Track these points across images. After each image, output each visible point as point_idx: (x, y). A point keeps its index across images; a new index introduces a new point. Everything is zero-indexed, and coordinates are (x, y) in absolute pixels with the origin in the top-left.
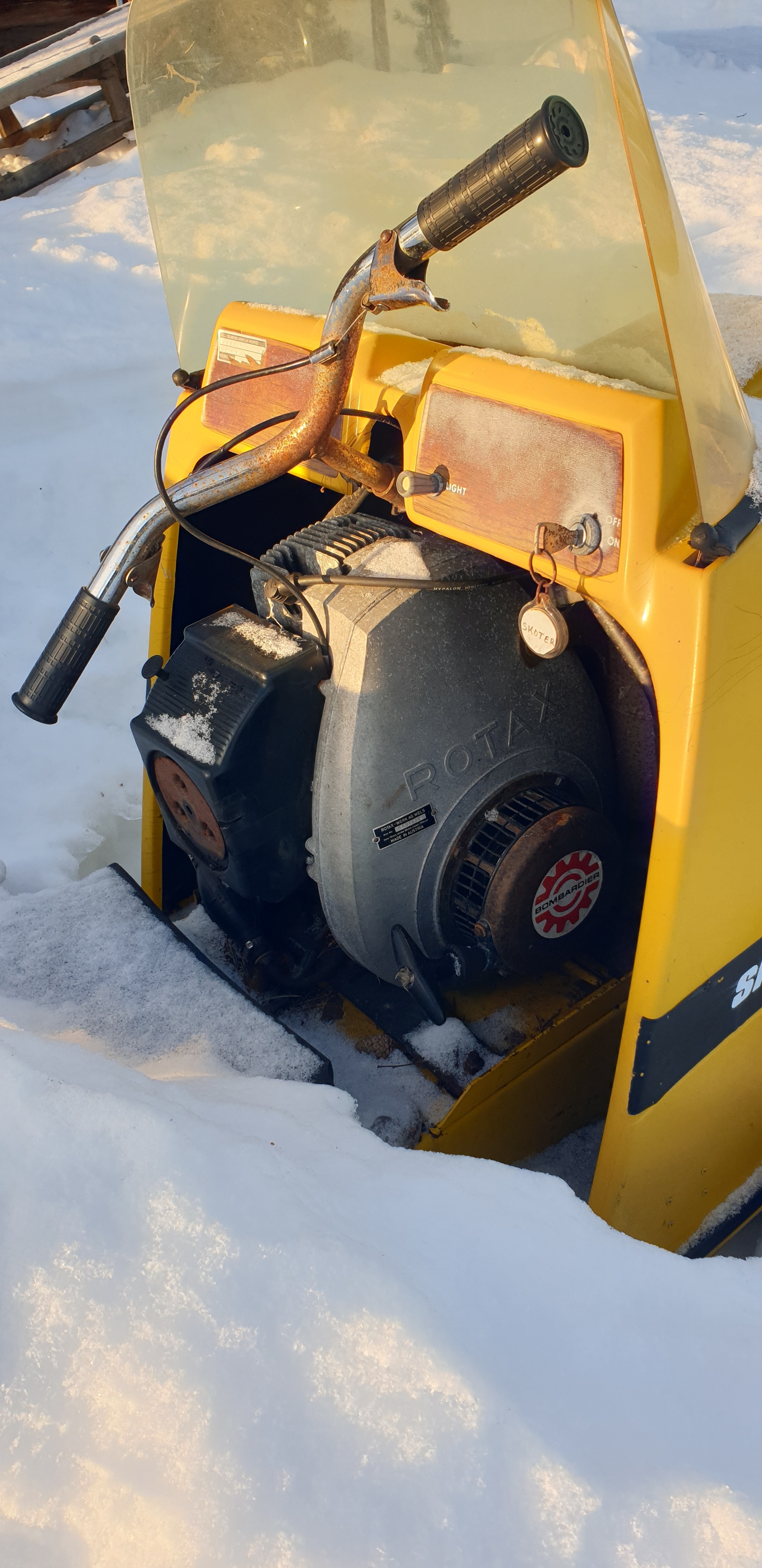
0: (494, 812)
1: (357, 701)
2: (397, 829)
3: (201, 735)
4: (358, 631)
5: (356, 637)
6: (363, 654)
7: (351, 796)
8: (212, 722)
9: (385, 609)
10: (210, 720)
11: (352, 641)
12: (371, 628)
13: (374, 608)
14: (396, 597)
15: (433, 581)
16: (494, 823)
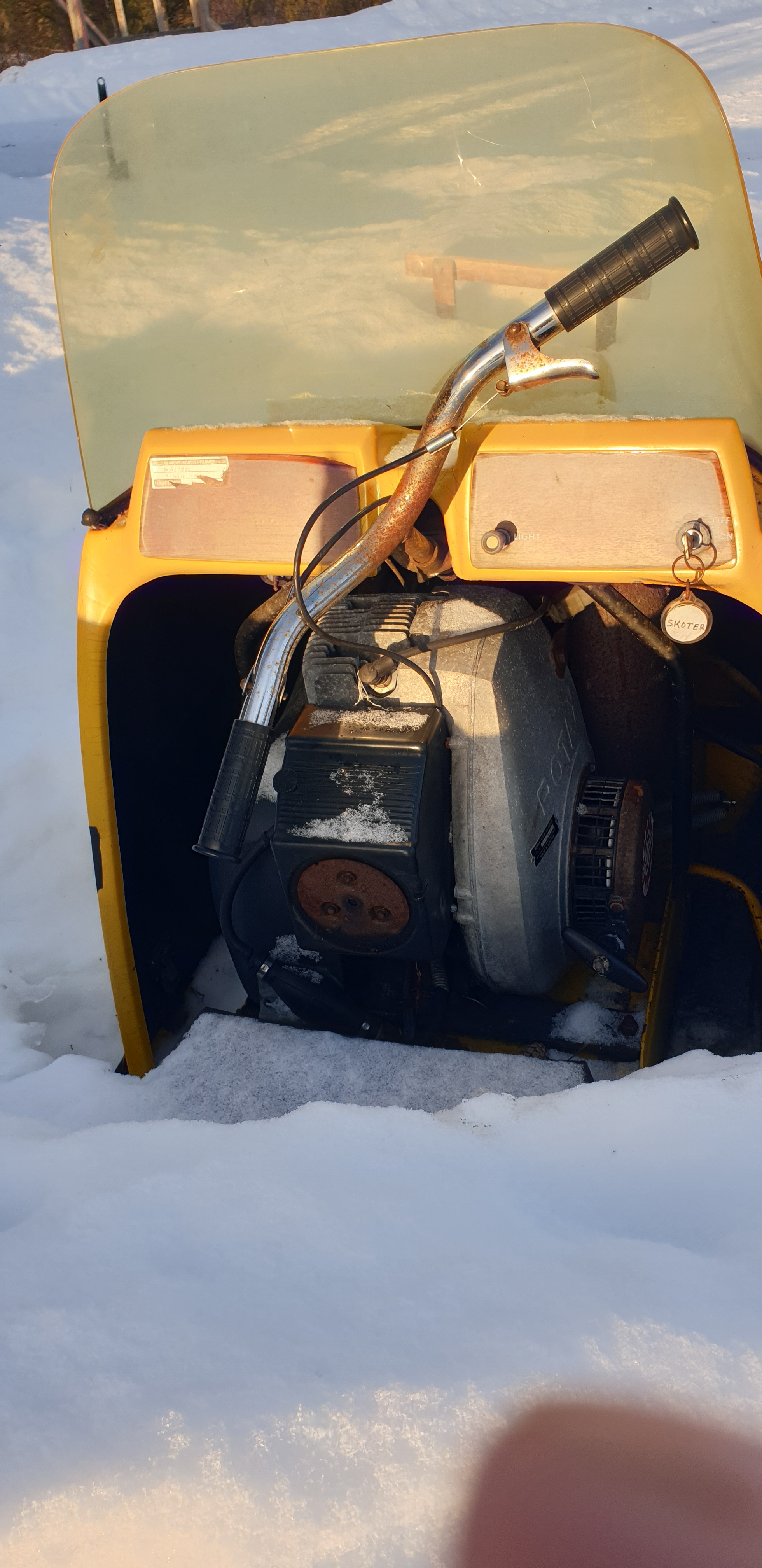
0: (582, 806)
1: (499, 742)
2: (542, 845)
3: (377, 821)
4: (481, 681)
5: (479, 688)
6: (492, 700)
7: (512, 827)
8: (384, 805)
9: (490, 656)
10: (379, 805)
11: (476, 692)
12: (491, 675)
13: (481, 659)
14: (490, 644)
15: (509, 622)
16: (587, 814)
